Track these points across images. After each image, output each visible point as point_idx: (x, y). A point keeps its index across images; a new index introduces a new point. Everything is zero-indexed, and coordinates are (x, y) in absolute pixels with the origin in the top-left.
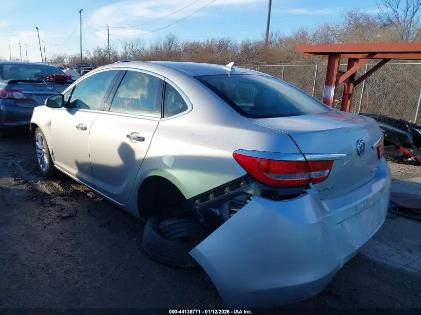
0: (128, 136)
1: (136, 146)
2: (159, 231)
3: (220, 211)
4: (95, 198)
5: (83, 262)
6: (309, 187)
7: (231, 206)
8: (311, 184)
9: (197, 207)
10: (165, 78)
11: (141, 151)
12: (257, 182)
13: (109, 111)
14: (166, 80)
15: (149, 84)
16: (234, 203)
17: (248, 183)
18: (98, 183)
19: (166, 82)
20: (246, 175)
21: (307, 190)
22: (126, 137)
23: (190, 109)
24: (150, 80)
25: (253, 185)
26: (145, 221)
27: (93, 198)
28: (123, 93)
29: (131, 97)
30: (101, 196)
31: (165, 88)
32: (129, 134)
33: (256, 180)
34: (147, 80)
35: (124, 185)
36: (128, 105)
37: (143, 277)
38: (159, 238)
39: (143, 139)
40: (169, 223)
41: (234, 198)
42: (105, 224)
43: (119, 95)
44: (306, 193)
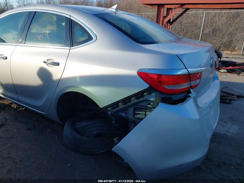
0: (44, 62)
1: (52, 69)
2: (76, 130)
3: (125, 114)
4: (18, 108)
5: (20, 161)
6: (191, 93)
7: (134, 110)
8: (191, 90)
9: (110, 113)
10: (70, 16)
11: (57, 73)
12: (157, 92)
13: (24, 43)
14: (71, 18)
15: (56, 21)
16: (137, 107)
17: (150, 93)
18: (21, 98)
19: (72, 20)
20: (148, 88)
21: (190, 95)
22: (43, 63)
23: (94, 38)
24: (57, 18)
25: (153, 94)
26: (62, 124)
27: (17, 108)
28: (35, 29)
29: (42, 32)
30: (23, 107)
31: (71, 24)
32: (46, 60)
33: (156, 90)
34: (55, 18)
35: (44, 99)
36: (41, 38)
37: (70, 166)
38: (78, 136)
39: (58, 64)
40: (83, 124)
41: (138, 105)
42: (31, 128)
43: (32, 31)
44: (190, 97)
